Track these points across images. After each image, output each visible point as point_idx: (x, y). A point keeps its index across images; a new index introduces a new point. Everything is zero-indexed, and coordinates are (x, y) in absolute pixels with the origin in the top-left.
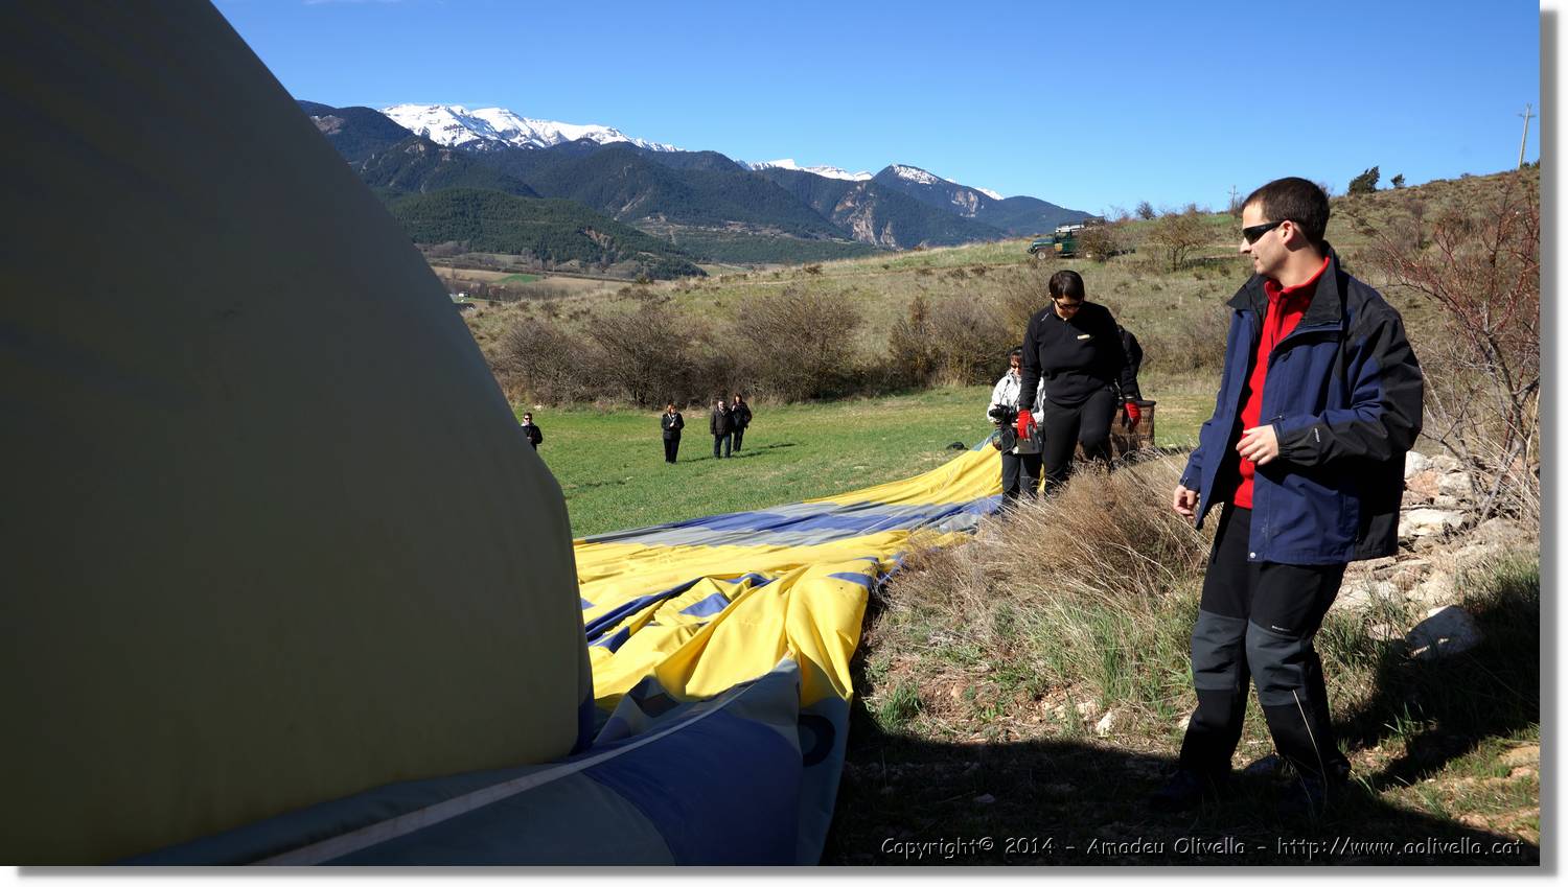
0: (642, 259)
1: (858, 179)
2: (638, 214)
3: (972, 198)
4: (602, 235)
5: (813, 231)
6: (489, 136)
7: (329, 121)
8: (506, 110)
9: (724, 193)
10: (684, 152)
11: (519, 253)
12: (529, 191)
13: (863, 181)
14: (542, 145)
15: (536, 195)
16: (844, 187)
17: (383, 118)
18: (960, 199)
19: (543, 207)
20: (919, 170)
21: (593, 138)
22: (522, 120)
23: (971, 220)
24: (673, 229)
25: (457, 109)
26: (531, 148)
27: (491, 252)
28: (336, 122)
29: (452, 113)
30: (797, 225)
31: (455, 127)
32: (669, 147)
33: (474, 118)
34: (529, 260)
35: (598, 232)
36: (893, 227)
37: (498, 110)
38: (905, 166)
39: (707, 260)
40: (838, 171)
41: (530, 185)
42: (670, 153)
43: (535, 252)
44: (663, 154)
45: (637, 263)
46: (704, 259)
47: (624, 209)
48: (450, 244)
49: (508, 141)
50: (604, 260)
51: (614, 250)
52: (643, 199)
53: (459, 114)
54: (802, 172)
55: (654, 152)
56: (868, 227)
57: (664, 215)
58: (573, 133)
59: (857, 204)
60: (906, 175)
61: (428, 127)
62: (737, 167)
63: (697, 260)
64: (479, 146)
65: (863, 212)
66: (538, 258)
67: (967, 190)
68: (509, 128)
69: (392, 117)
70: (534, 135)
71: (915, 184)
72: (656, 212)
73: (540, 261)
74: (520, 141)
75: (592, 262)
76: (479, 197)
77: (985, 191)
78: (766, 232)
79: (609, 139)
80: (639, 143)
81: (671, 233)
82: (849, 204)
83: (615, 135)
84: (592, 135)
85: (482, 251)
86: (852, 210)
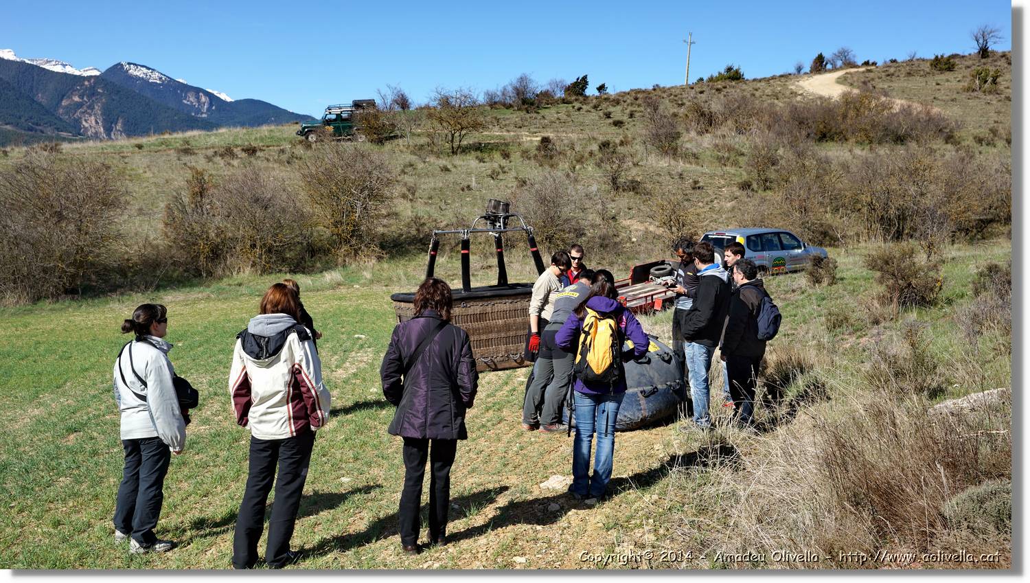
1: (86, 74)
3: (203, 99)
5: (37, 124)
13: (90, 77)
16: (70, 82)
18: (191, 99)
20: (149, 69)
23: (203, 119)
30: (20, 118)
36: (124, 124)
38: (134, 64)
40: (64, 66)
54: (23, 63)
56: (97, 123)
59: (85, 99)
60: (136, 73)
65: (91, 107)
67: (198, 91)
71: (145, 82)
77: (215, 93)
82: (76, 99)
86: (80, 105)
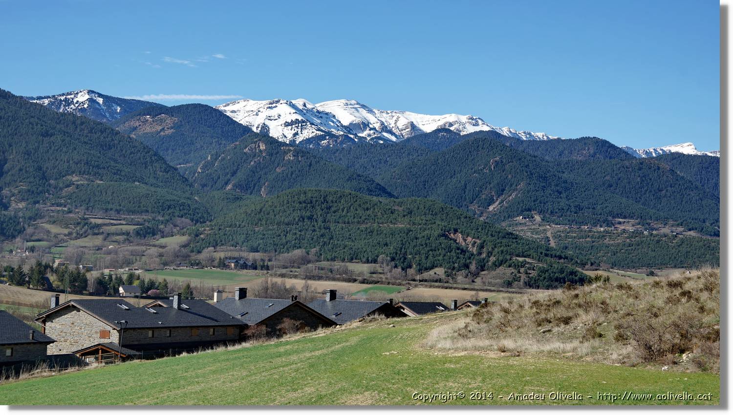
0: (518, 266)
2: (509, 213)
4: (469, 239)
6: (334, 131)
7: (161, 120)
8: (353, 102)
9: (611, 186)
10: (559, 139)
11: (375, 261)
12: (382, 190)
14: (394, 139)
15: (390, 195)
17: (221, 114)
19: (401, 209)
21: (452, 128)
22: (370, 111)
24: (551, 230)
25: (299, 103)
26: (381, 142)
27: (343, 260)
28: (169, 121)
29: (293, 106)
31: (297, 121)
32: (539, 135)
33: (318, 112)
34: (387, 269)
35: (466, 235)
37: (344, 101)
39: (595, 266)
41: (382, 184)
42: (542, 142)
43: (393, 259)
44: (534, 143)
45: (512, 270)
46: (592, 264)
47: (491, 208)
48: (298, 253)
49: (356, 135)
50: (473, 267)
51: (484, 255)
52: (513, 195)
53: (301, 107)
55: (523, 141)
57: (540, 213)
58: (428, 124)
61: (268, 123)
62: (625, 155)
63: (583, 265)
64: (324, 142)
66: (396, 267)
68: (357, 120)
69: (228, 114)
70: (385, 128)
72: (529, 210)
73: (399, 270)
74: (369, 135)
75: (459, 270)
76: (330, 198)
78: (666, 230)
79: (471, 129)
80: (505, 131)
81: (549, 234)
83: (476, 124)
84: (451, 125)
85: (333, 260)
